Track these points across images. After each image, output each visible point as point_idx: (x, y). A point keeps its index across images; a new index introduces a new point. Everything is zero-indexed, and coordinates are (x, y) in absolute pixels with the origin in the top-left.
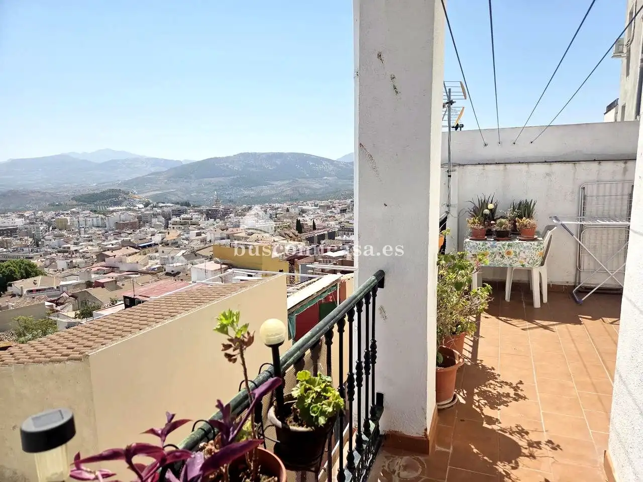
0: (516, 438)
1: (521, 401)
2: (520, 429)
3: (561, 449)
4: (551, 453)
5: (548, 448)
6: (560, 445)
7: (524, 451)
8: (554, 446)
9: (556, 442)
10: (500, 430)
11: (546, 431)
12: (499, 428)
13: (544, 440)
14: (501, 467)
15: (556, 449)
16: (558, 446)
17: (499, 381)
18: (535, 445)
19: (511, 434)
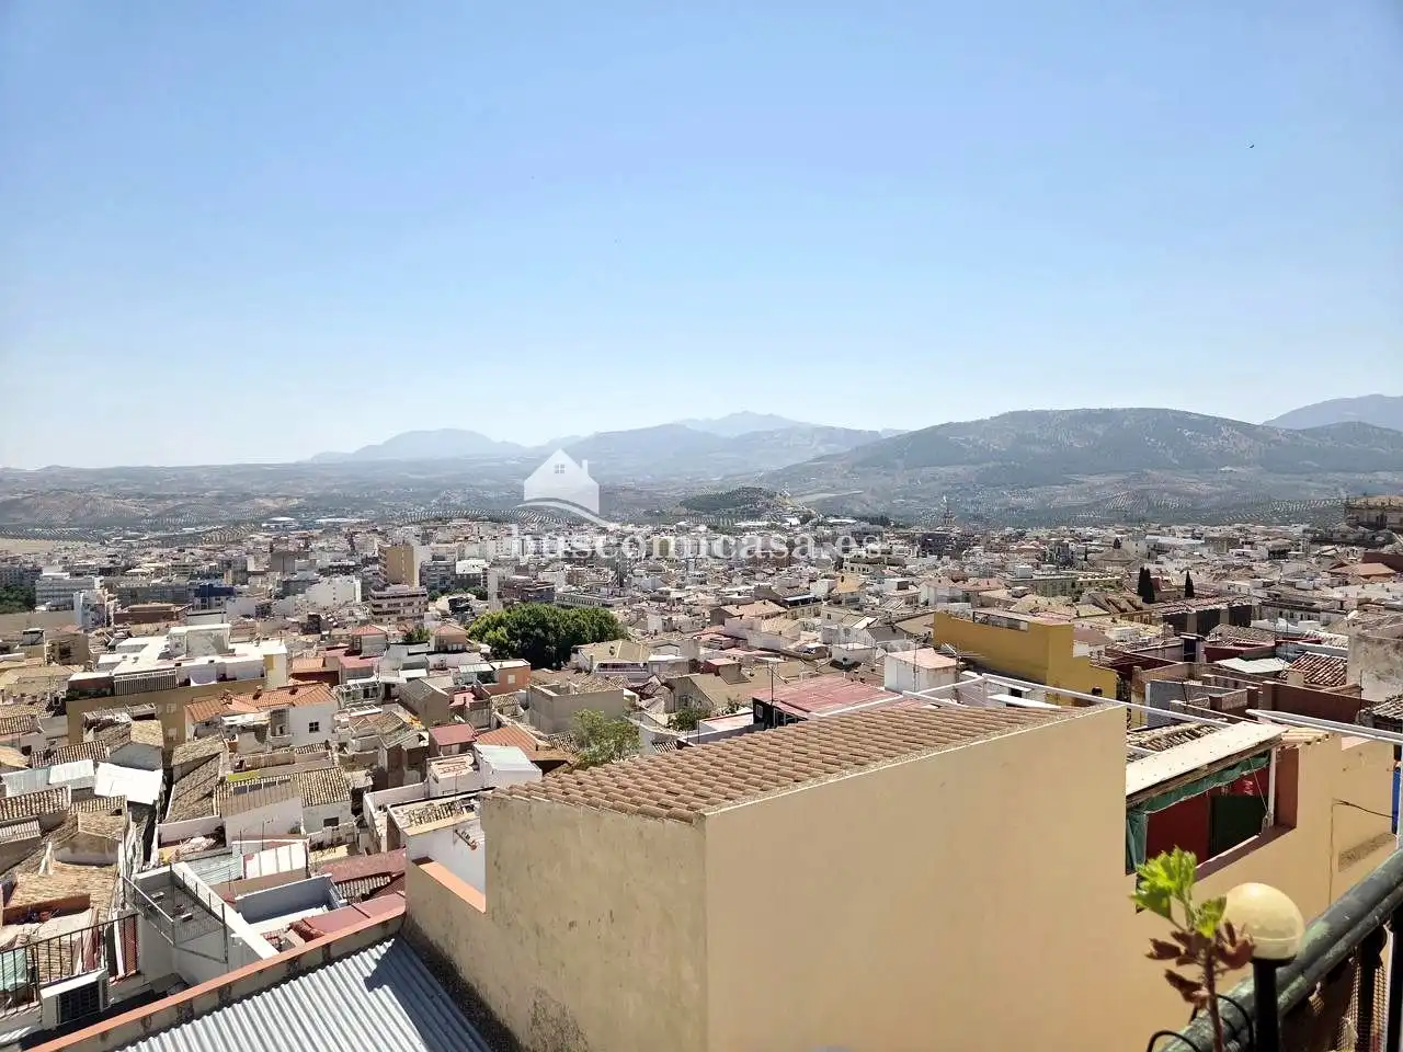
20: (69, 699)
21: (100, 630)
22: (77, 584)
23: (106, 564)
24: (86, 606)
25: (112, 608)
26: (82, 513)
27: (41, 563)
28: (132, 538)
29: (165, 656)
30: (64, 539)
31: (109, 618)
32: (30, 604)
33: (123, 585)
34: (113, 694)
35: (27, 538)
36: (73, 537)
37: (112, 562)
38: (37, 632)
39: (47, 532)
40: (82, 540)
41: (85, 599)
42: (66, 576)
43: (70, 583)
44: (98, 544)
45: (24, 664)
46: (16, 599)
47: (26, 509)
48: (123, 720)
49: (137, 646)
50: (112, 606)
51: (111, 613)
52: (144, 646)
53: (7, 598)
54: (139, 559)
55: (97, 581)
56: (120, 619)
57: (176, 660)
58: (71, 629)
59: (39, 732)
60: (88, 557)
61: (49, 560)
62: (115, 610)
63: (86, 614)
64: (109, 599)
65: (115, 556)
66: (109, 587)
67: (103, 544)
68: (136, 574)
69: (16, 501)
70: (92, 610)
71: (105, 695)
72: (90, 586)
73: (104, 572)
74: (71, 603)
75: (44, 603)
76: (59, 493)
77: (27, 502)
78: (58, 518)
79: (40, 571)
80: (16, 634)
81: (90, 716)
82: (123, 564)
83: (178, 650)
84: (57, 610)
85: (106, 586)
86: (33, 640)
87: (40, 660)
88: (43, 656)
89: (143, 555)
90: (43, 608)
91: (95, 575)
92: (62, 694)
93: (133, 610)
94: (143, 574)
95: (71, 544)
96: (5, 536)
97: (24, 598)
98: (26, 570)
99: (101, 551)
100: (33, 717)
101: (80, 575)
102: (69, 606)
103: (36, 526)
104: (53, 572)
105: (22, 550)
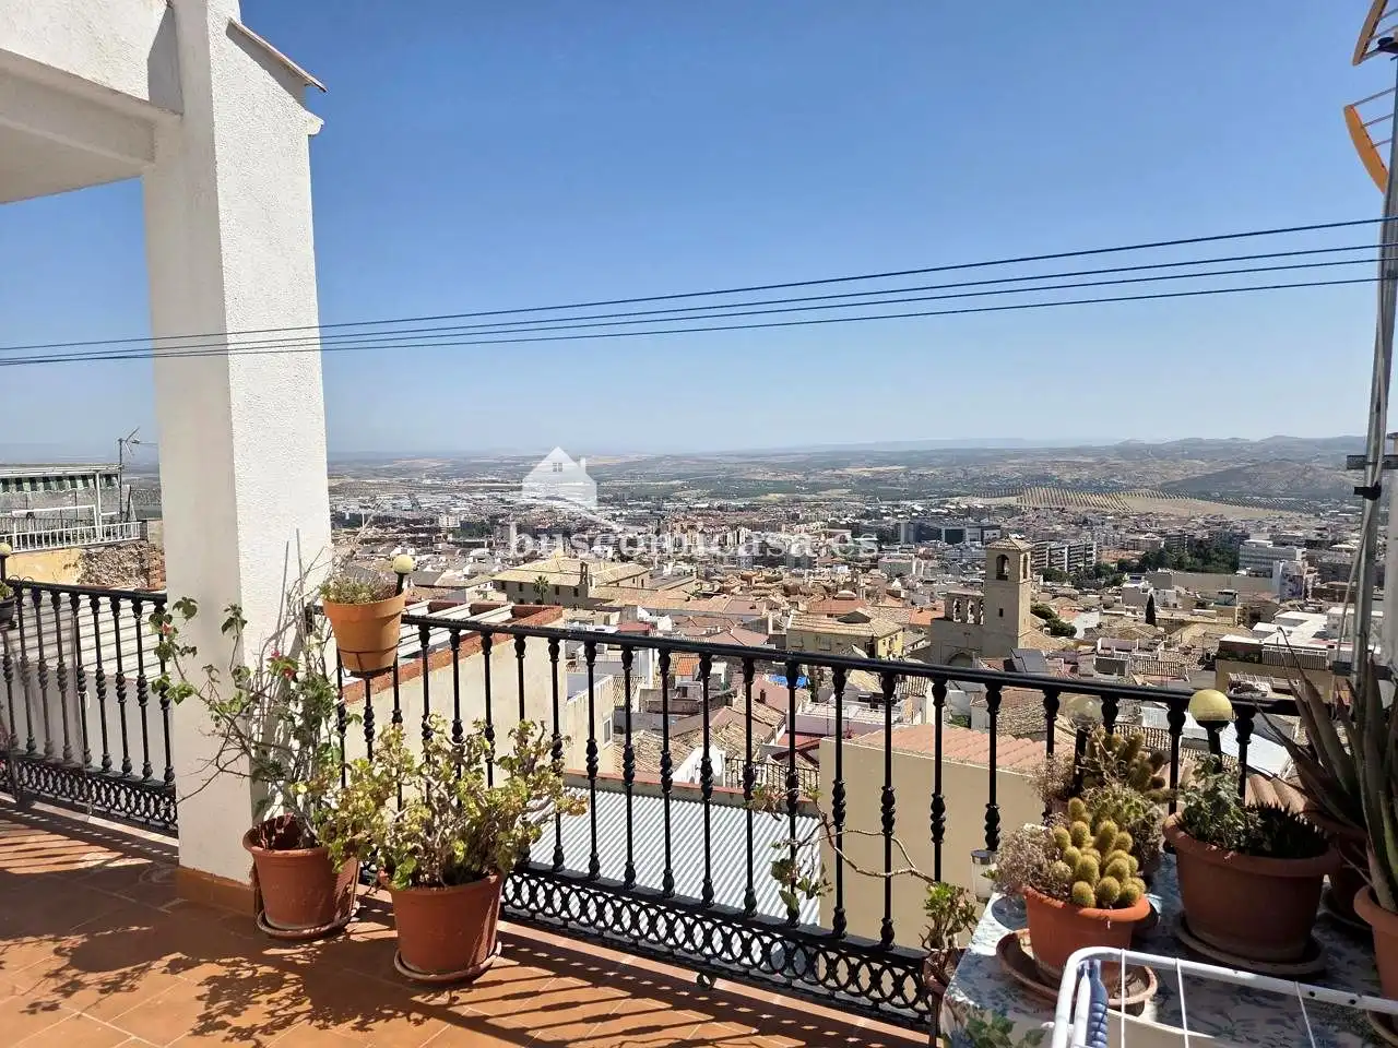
0: (111, 976)
1: (196, 1024)
2: (122, 988)
3: (23, 1012)
4: (32, 998)
5: (43, 999)
6: (32, 1016)
7: (74, 971)
8: (39, 1009)
9: (42, 1016)
10: (149, 965)
11: (79, 1016)
12: (153, 967)
13: (65, 1004)
14: (76, 940)
15: (31, 1006)
16: (33, 1012)
17: (299, 1018)
18: (69, 989)
19: (125, 974)
20: (1218, 657)
21: (1295, 602)
22: (1279, 553)
23: (1313, 536)
24: (1285, 576)
25: (1311, 581)
26: (1301, 482)
27: (1250, 530)
28: (1351, 512)
29: (1320, 635)
30: (1282, 508)
31: (1306, 591)
32: (1234, 567)
33: (1325, 560)
34: (1260, 661)
35: (1244, 505)
36: (1289, 507)
37: (1319, 535)
38: (1231, 594)
39: (1264, 500)
40: (1298, 510)
41: (1284, 569)
42: (1270, 545)
43: (1272, 552)
44: (1312, 516)
45: (1216, 621)
46: (1224, 560)
47: (1248, 478)
48: (1263, 689)
49: (1296, 620)
50: (1311, 579)
51: (1310, 587)
52: (1302, 622)
53: (1215, 559)
54: (1347, 534)
55: (1299, 552)
56: (1318, 593)
57: (1331, 642)
58: (1266, 596)
59: (1186, 680)
60: (1297, 528)
61: (1259, 527)
62: (1314, 584)
63: (1284, 584)
64: (1309, 572)
65: (1325, 529)
66: (1310, 560)
67: (1317, 516)
68: (1340, 550)
69: (1238, 471)
70: (1290, 581)
71: (1252, 661)
72: (1292, 557)
73: (1310, 544)
74: (1271, 571)
75: (1244, 568)
76: (1281, 463)
77: (1248, 471)
78: (1278, 487)
79: (1248, 537)
80: (1214, 592)
81: (1233, 677)
82: (1330, 538)
83: (1337, 632)
84: (1257, 576)
85: (1308, 559)
86: (1227, 601)
87: (1230, 620)
88: (1233, 616)
89: (1353, 531)
90: (1244, 573)
91: (1299, 546)
92: (1214, 652)
93: (1332, 586)
94: (1348, 551)
95: (1285, 514)
96: (1227, 502)
97: (1230, 560)
98: (1235, 535)
99: (1312, 523)
100: (1182, 665)
101: (1284, 544)
102: (1268, 574)
103: (1255, 494)
104: (1261, 540)
105: (1235, 515)
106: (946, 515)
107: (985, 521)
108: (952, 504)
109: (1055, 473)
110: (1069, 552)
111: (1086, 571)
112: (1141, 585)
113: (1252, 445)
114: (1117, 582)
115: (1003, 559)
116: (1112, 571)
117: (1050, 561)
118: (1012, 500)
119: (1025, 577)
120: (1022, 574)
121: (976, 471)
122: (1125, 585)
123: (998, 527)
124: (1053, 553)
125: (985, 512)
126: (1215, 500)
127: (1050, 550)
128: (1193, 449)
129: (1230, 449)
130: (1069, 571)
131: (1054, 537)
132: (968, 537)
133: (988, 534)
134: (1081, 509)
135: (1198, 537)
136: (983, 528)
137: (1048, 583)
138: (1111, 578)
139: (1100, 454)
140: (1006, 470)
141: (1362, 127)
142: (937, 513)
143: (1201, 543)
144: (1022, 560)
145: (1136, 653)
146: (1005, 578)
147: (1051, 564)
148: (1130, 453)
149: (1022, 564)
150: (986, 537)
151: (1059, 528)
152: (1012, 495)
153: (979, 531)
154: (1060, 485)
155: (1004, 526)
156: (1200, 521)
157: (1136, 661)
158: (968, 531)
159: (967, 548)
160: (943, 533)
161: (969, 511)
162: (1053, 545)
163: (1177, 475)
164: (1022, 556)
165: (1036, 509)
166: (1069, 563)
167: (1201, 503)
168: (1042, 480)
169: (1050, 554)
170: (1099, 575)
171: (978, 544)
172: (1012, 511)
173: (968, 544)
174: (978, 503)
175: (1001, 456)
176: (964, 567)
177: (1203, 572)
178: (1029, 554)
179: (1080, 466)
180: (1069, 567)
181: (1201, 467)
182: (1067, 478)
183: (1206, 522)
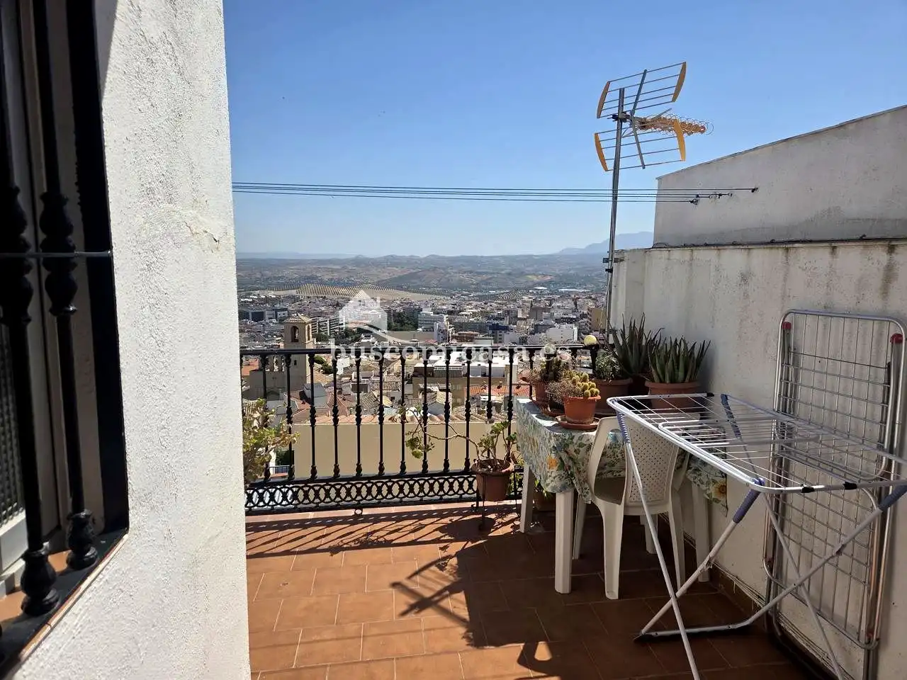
20: (414, 376)
22: (436, 318)
23: (451, 309)
24: (439, 330)
26: (444, 280)
27: (422, 306)
28: (465, 295)
30: (436, 294)
31: (449, 337)
32: (416, 327)
33: (456, 320)
34: (433, 376)
35: (419, 293)
36: (439, 293)
37: (453, 308)
39: (427, 290)
40: (443, 295)
41: (439, 326)
42: (432, 314)
43: (433, 318)
44: (449, 298)
46: (411, 324)
47: (419, 278)
48: (435, 390)
50: (451, 331)
51: (450, 335)
53: (407, 323)
54: (466, 307)
55: (445, 316)
58: (432, 342)
59: (399, 391)
60: (443, 304)
61: (426, 305)
62: (452, 333)
64: (450, 327)
65: (455, 304)
66: (450, 321)
67: (452, 298)
68: (463, 315)
69: (415, 274)
70: (442, 332)
71: (430, 376)
72: (441, 319)
73: (450, 313)
74: (433, 328)
75: (421, 327)
76: (434, 269)
77: (419, 274)
78: (434, 283)
79: (421, 310)
81: (422, 386)
82: (458, 309)
84: (427, 331)
89: (468, 305)
90: (421, 330)
91: (445, 314)
92: (411, 373)
93: (460, 334)
94: (466, 315)
95: (437, 297)
96: (410, 291)
97: (413, 323)
98: (415, 309)
99: (450, 302)
100: (397, 383)
101: (438, 313)
102: (432, 329)
103: (422, 286)
104: (427, 311)
105: (415, 298)
106: (250, 302)
107: (278, 306)
108: (254, 295)
109: (319, 275)
110: (330, 322)
111: (340, 334)
112: (370, 340)
113: (420, 260)
114: (358, 339)
115: (295, 329)
116: (354, 333)
117: (319, 330)
118: (294, 292)
119: (309, 340)
120: (307, 337)
121: (268, 273)
122: (362, 341)
123: (286, 309)
124: (321, 324)
125: (278, 299)
126: (405, 290)
127: (319, 322)
128: (392, 261)
129: (411, 261)
130: (330, 334)
131: (321, 314)
132: (267, 317)
133: (280, 314)
134: (335, 297)
135: (398, 311)
136: (277, 310)
137: (319, 343)
138: (354, 337)
139: (344, 263)
140: (289, 273)
141: (599, 141)
142: (245, 302)
143: (399, 314)
144: (307, 329)
145: (373, 378)
146: (297, 341)
147: (320, 331)
148: (359, 262)
149: (307, 332)
150: (279, 316)
151: (323, 309)
152: (294, 289)
153: (274, 312)
154: (322, 283)
155: (290, 308)
156: (398, 302)
157: (373, 383)
158: (267, 312)
159: (267, 323)
160: (250, 315)
161: (267, 300)
162: (321, 319)
163: (385, 276)
164: (307, 326)
165: (308, 297)
166: (330, 330)
167: (398, 292)
168: (310, 279)
169: (319, 325)
170: (347, 336)
171: (274, 321)
172: (294, 299)
173: (268, 321)
174: (272, 294)
175: (285, 263)
176: (266, 336)
177: (401, 330)
178: (310, 325)
179: (333, 271)
180: (330, 332)
181: (398, 272)
182: (326, 278)
183: (401, 303)
